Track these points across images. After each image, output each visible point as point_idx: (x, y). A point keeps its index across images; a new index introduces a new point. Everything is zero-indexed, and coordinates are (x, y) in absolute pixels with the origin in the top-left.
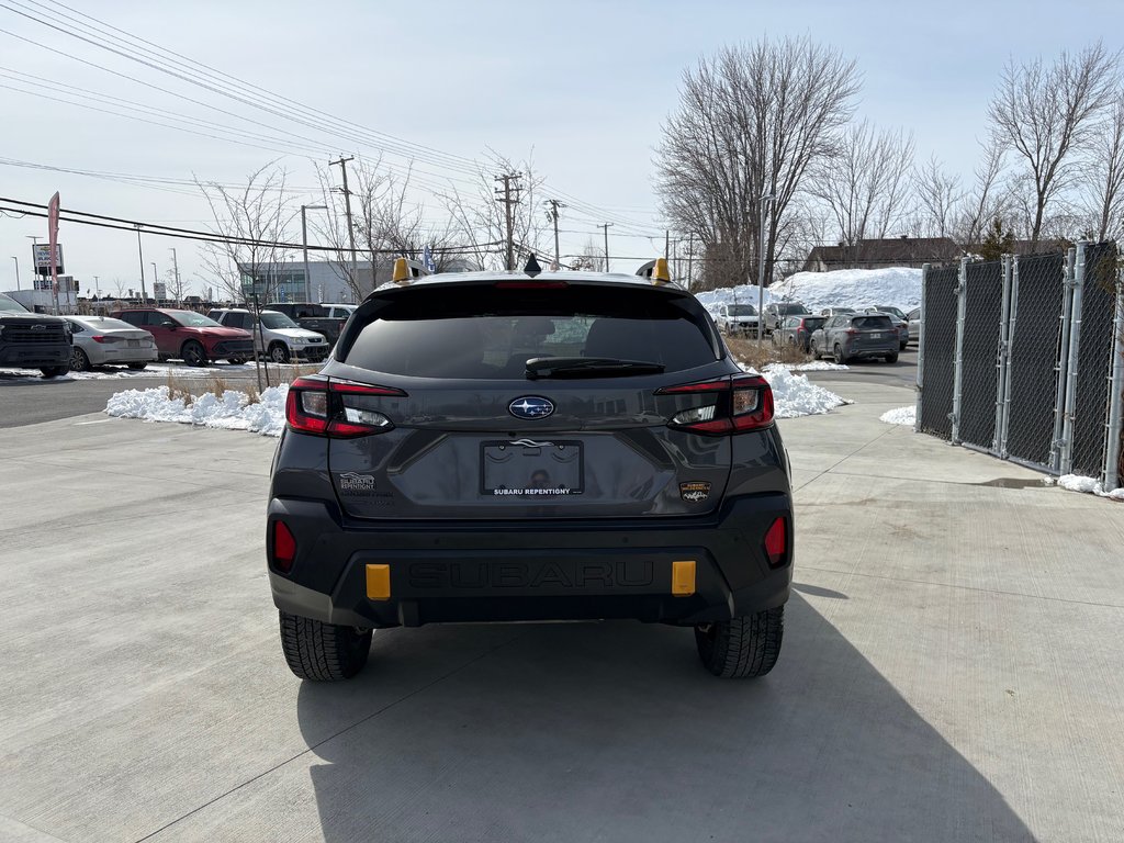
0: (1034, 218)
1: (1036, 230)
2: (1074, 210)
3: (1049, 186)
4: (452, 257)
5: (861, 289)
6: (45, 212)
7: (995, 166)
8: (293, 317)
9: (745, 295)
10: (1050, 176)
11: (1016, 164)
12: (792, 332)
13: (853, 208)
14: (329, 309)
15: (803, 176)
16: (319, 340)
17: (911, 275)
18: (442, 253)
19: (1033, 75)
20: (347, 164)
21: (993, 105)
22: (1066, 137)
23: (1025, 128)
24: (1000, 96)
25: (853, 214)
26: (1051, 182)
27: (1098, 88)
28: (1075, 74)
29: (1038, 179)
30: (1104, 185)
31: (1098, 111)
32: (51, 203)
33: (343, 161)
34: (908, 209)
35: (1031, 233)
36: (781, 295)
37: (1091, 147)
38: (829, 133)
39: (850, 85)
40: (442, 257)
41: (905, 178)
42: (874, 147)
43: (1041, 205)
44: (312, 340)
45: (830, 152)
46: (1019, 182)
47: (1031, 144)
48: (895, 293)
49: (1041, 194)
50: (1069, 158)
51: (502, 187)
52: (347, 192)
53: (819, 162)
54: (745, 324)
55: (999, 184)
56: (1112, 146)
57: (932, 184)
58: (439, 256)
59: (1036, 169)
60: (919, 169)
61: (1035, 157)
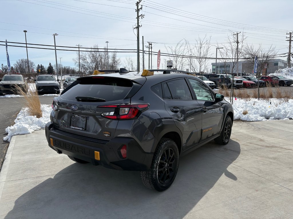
4: (270, 59)
6: (157, 54)
8: (208, 78)
14: (219, 75)
16: (213, 84)
18: (267, 58)
20: (239, 34)
32: (158, 52)
33: (237, 34)
40: (267, 59)
44: (210, 84)
51: (289, 36)
52: (238, 42)
58: (266, 59)
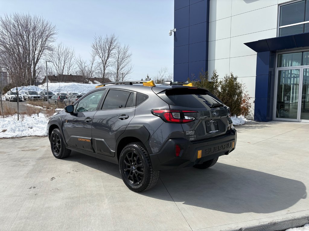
0: (103, 72)
1: (104, 76)
2: (112, 72)
3: (106, 66)
5: (66, 88)
7: (94, 60)
9: (32, 88)
10: (106, 63)
11: (98, 60)
12: (56, 99)
13: (60, 66)
15: (42, 55)
17: (78, 85)
19: (100, 39)
21: (92, 44)
22: (109, 55)
23: (100, 51)
24: (94, 42)
25: (60, 68)
26: (106, 65)
27: (115, 44)
28: (109, 40)
29: (103, 63)
30: (117, 66)
31: (114, 49)
34: (74, 68)
35: (103, 76)
36: (43, 89)
37: (114, 57)
38: (49, 44)
39: (55, 32)
41: (73, 59)
42: (64, 50)
43: (104, 70)
45: (50, 49)
46: (99, 64)
47: (101, 55)
48: (75, 89)
49: (104, 67)
50: (110, 59)
53: (46, 52)
54: (34, 97)
55: (95, 64)
56: (118, 58)
57: (80, 62)
59: (103, 61)
60: (76, 58)
61: (102, 58)
